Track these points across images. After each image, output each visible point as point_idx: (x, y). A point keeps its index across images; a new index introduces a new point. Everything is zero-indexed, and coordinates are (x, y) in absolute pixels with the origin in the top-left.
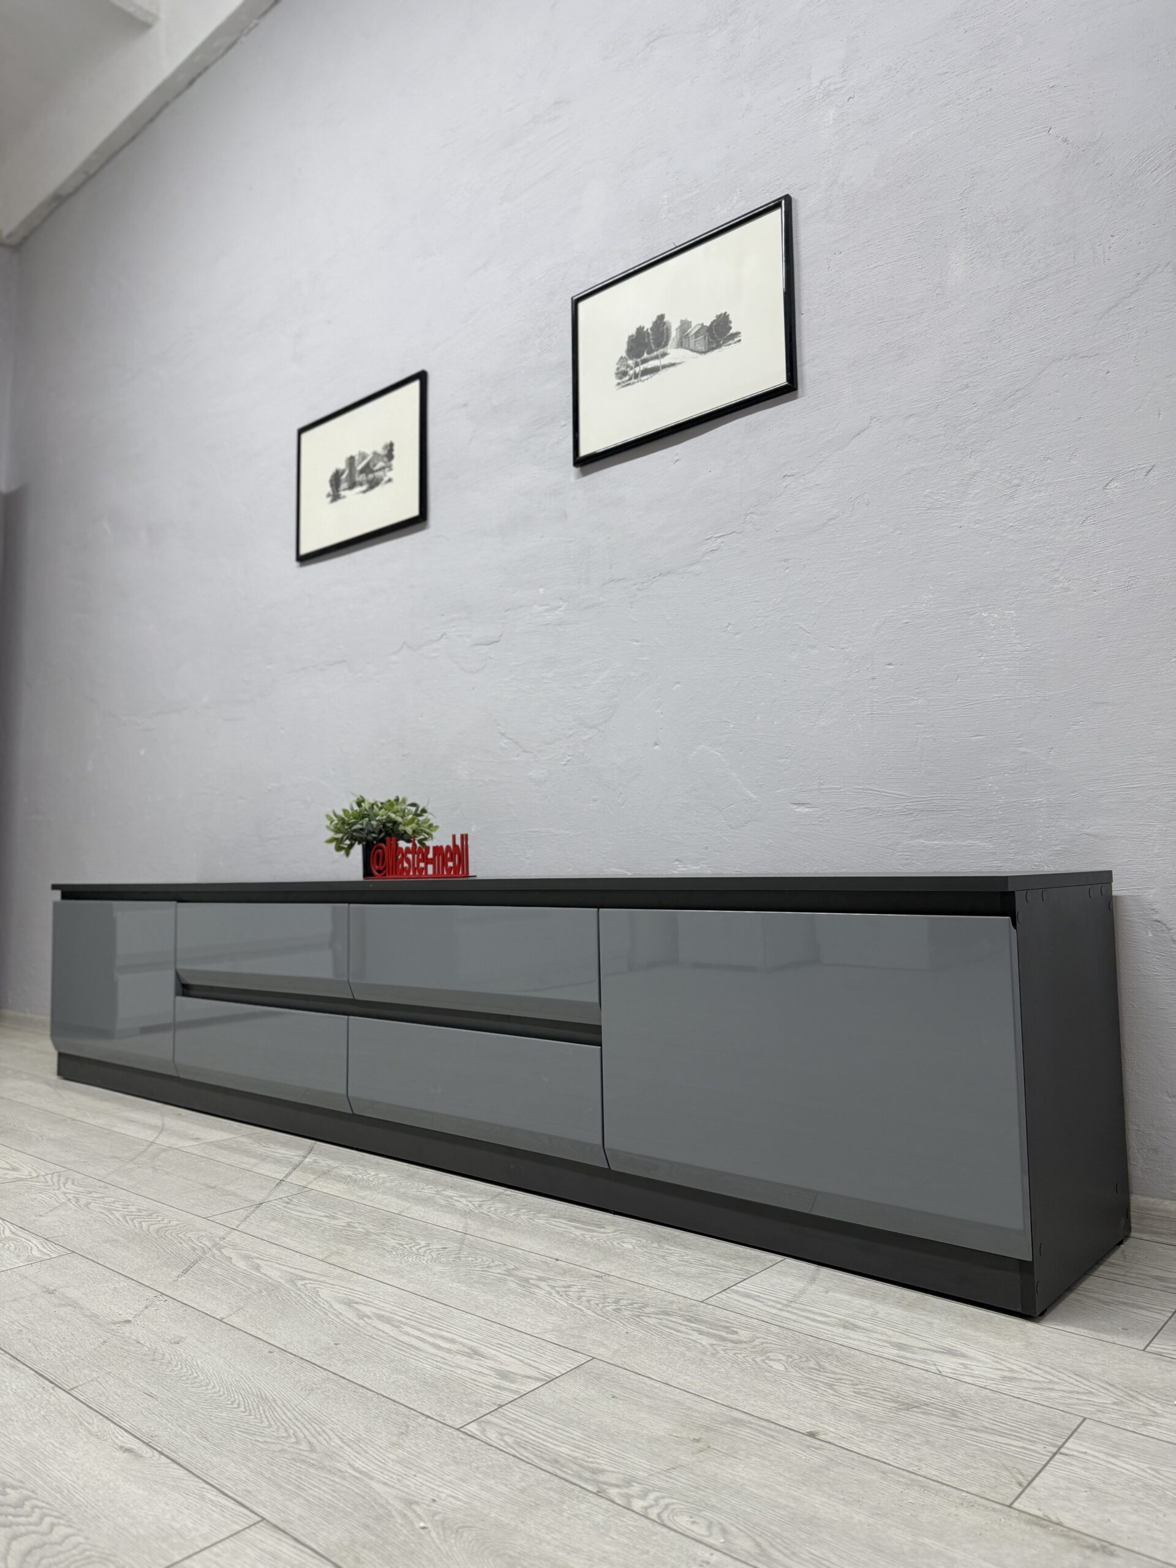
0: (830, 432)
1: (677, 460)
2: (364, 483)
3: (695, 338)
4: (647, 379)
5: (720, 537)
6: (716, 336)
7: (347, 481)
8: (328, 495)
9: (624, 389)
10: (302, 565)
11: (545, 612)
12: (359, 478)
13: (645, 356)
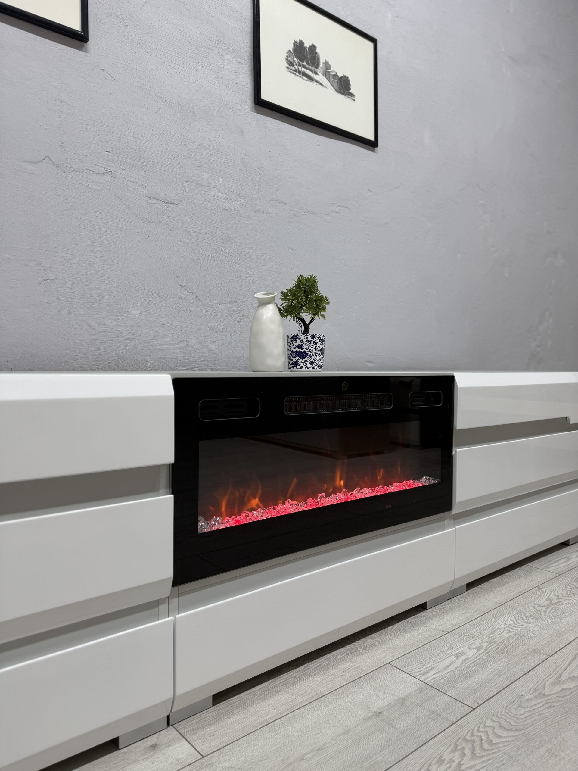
3: (333, 78)
4: (306, 80)
6: (343, 86)
9: (291, 73)
11: (224, 198)
13: (305, 63)
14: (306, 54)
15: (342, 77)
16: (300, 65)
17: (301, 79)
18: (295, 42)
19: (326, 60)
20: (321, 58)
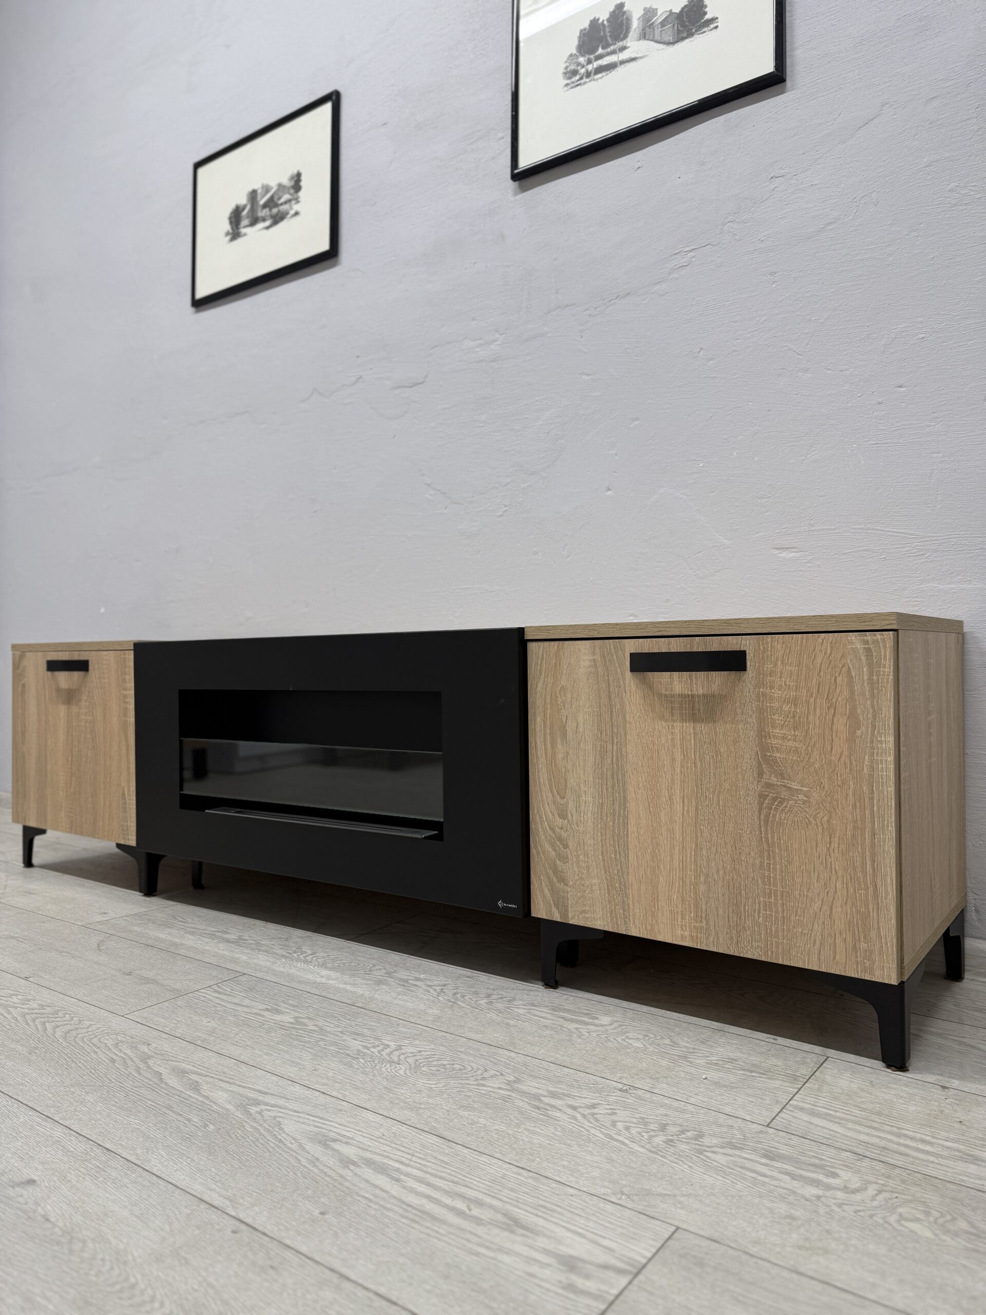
0: (829, 124)
1: (639, 168)
2: (267, 218)
3: (662, 28)
4: (601, 78)
5: (691, 251)
6: (687, 23)
7: (248, 217)
8: (227, 234)
9: (573, 90)
10: (197, 312)
11: (478, 347)
12: (262, 213)
13: (599, 51)
14: (602, 34)
15: (683, 9)
16: (589, 62)
17: (593, 82)
18: (581, 31)
20: (634, 13)
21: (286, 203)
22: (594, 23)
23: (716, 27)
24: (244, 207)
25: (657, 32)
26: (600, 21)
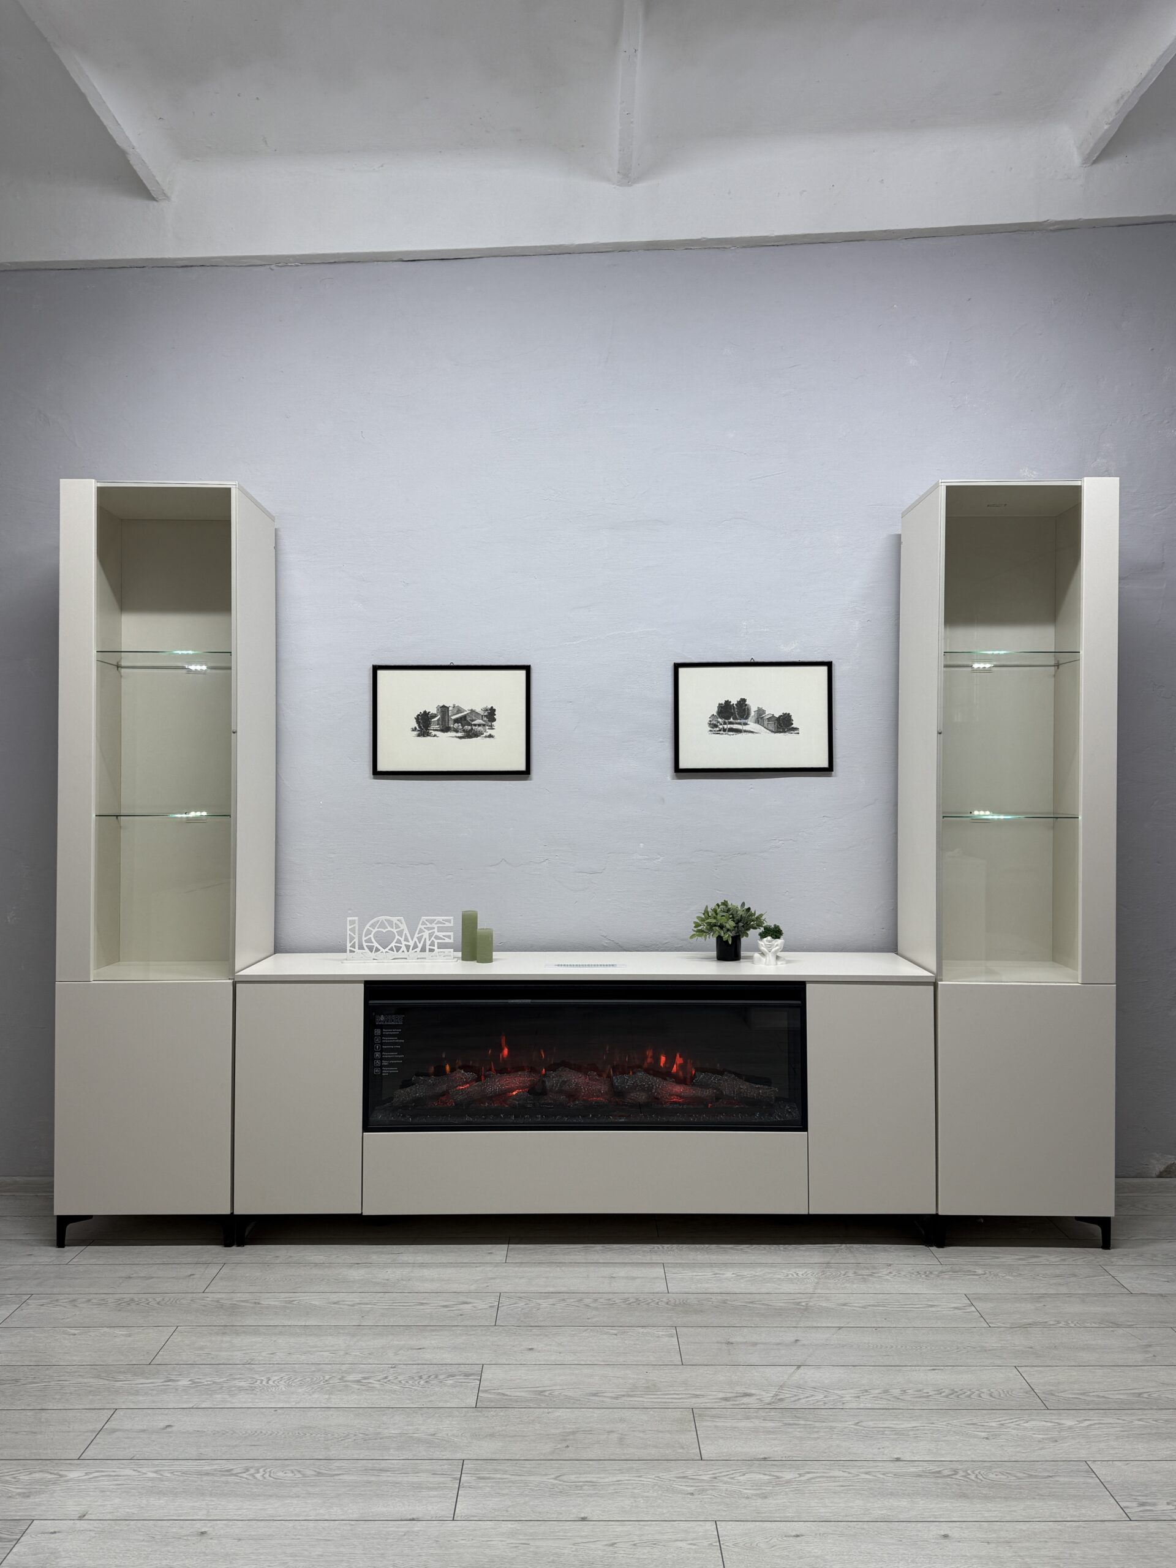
1: (752, 789)
2: (461, 731)
3: (768, 721)
4: (733, 735)
6: (782, 725)
7: (438, 724)
8: (414, 729)
9: (714, 735)
10: (381, 780)
11: (645, 859)
12: (454, 725)
13: (731, 720)
14: (733, 711)
15: (780, 716)
16: (725, 723)
17: (727, 735)
18: (719, 704)
19: (758, 708)
20: (752, 708)
21: (479, 725)
22: (727, 702)
23: (798, 733)
24: (434, 716)
25: (766, 722)
26: (732, 703)
